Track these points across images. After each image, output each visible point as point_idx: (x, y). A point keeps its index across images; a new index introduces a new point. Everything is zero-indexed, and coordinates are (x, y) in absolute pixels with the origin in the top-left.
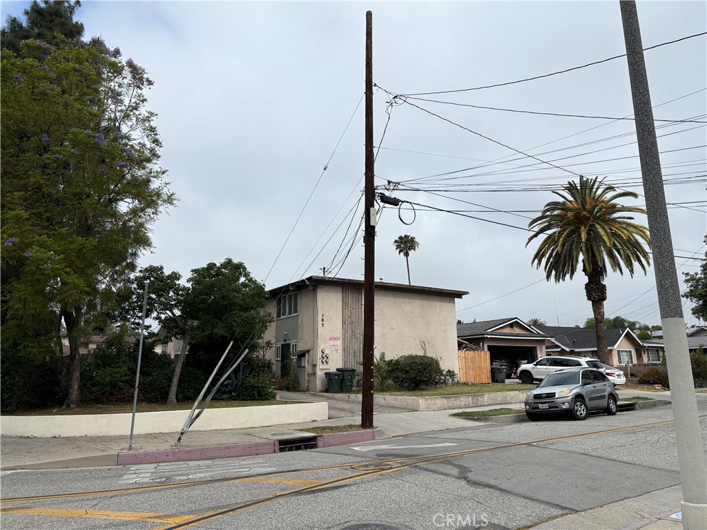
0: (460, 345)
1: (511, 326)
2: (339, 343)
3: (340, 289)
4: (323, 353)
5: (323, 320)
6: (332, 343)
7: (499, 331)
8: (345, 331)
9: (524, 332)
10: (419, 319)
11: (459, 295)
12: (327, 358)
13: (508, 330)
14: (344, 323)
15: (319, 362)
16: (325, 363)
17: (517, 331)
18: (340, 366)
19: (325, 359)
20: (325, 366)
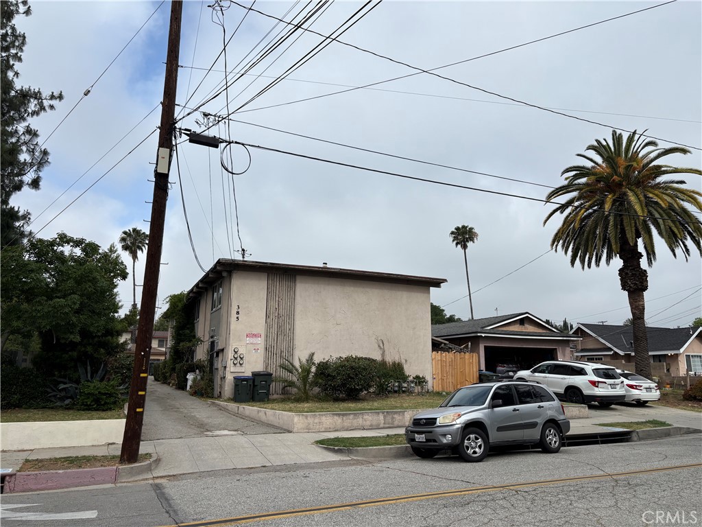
0: (436, 346)
1: (522, 322)
2: (260, 341)
3: (265, 276)
4: (236, 352)
5: (238, 313)
6: (248, 340)
7: (504, 329)
8: (268, 327)
9: (540, 331)
10: (377, 312)
11: (437, 283)
12: (242, 358)
13: (516, 328)
14: (267, 316)
15: (230, 364)
16: (238, 365)
17: (530, 328)
18: (259, 368)
19: (239, 359)
20: (238, 369)
